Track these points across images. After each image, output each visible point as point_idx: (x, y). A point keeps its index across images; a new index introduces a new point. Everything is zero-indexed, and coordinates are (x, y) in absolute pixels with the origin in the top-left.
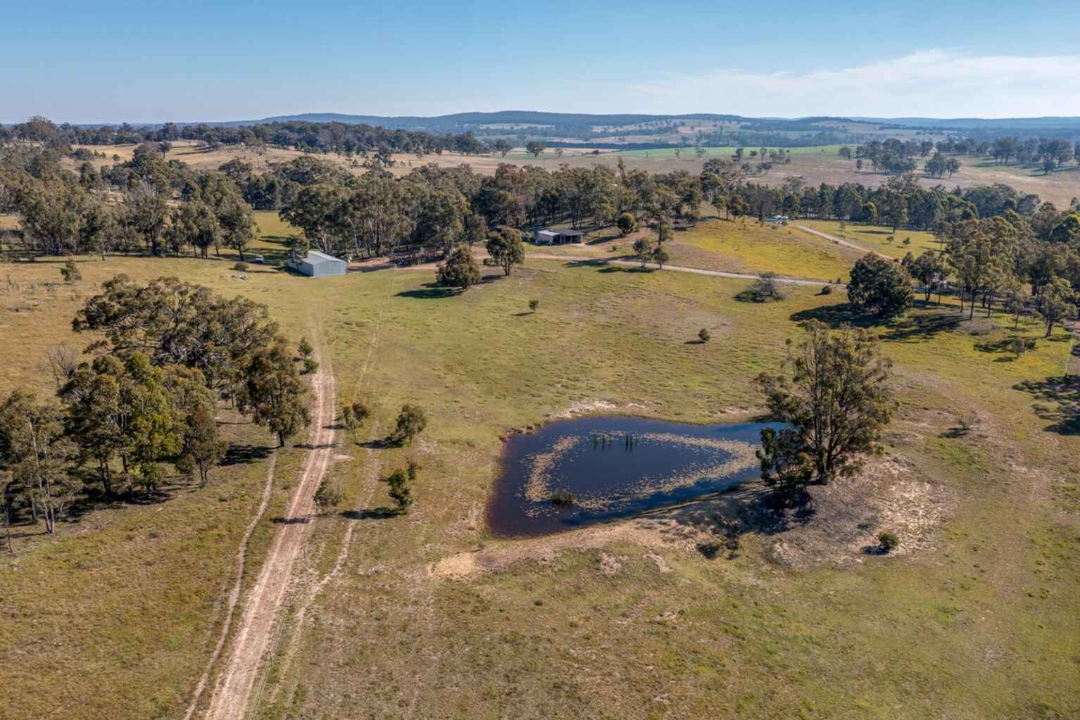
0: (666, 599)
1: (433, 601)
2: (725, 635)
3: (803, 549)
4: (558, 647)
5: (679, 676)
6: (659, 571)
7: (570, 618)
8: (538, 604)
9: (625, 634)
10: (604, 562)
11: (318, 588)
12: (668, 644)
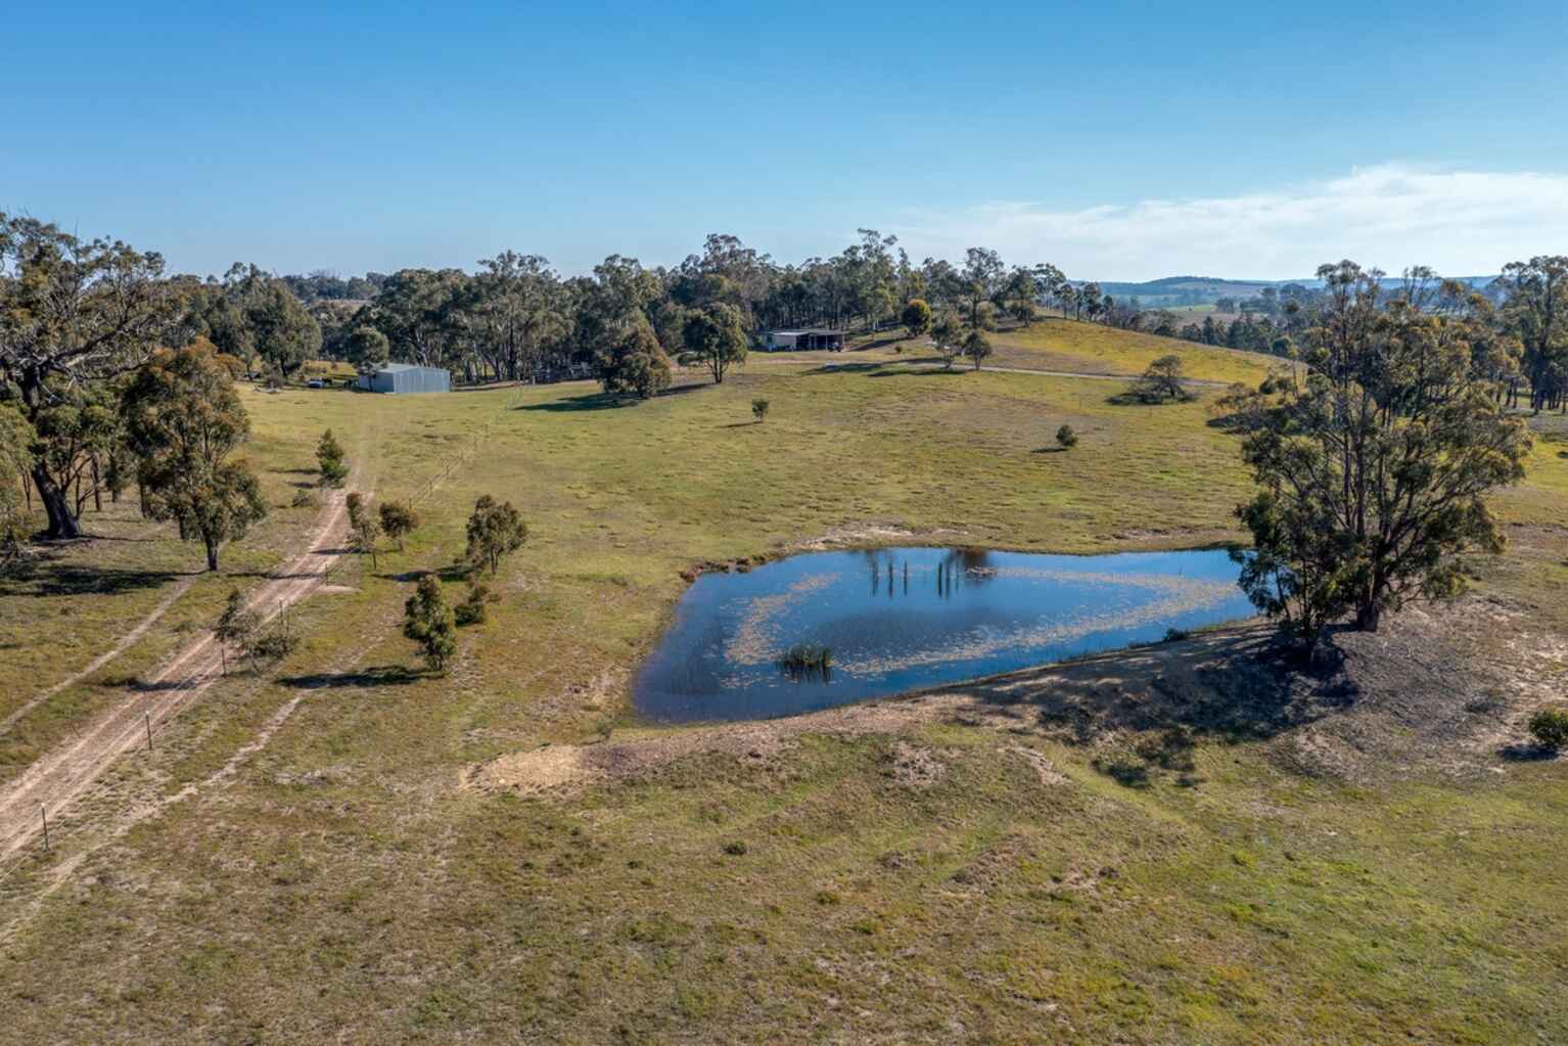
0: (1065, 843)
1: (453, 841)
2: (1232, 925)
3: (1361, 749)
4: (782, 952)
5: (1136, 1030)
6: (1039, 780)
7: (818, 883)
8: (733, 850)
9: (966, 922)
10: (903, 760)
11: (150, 811)
12: (1087, 946)
